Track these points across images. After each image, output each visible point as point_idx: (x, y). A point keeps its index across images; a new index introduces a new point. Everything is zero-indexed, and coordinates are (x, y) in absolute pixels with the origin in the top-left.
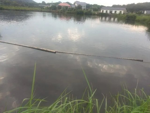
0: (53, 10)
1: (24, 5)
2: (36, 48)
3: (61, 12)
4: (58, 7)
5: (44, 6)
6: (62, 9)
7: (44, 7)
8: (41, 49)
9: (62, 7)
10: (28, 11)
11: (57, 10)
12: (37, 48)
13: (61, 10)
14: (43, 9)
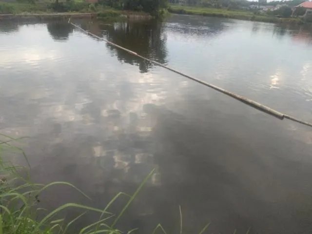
0: (279, 17)
1: (221, 6)
2: (238, 96)
3: (300, 24)
4: (295, 12)
5: (261, 7)
6: (305, 15)
7: (261, 11)
8: (250, 101)
9: (308, 10)
10: (226, 17)
11: (291, 18)
12: (241, 97)
13: (302, 19)
14: (259, 14)
